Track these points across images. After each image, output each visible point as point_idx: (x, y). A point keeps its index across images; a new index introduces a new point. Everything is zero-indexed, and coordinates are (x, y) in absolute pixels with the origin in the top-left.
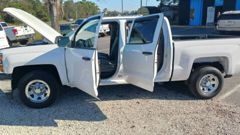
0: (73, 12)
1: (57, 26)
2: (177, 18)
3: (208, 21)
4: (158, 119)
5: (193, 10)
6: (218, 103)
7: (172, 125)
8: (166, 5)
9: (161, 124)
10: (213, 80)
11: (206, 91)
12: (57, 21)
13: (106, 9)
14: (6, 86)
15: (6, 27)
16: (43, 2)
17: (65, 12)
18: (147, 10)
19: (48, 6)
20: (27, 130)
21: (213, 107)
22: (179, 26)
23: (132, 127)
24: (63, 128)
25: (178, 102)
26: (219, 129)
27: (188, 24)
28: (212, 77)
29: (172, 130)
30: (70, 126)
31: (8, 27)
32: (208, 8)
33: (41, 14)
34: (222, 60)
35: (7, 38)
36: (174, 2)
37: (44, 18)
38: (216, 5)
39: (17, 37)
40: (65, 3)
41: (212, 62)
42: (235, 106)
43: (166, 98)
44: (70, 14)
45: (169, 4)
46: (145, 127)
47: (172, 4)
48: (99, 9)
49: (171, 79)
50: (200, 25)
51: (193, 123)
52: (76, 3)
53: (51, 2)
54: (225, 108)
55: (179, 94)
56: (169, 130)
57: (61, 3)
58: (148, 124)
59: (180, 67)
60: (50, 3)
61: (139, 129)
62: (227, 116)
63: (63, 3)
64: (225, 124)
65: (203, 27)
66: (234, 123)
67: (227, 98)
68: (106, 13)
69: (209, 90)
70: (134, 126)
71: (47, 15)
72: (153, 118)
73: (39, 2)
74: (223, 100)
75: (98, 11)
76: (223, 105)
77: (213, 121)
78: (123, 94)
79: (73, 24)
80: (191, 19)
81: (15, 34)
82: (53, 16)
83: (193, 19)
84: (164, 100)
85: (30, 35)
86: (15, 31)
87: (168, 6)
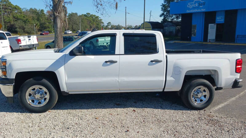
0: (77, 24)
1: (60, 38)
2: (180, 34)
3: (209, 38)
4: (152, 126)
5: (195, 26)
6: (210, 113)
7: (164, 131)
8: (170, 20)
9: (153, 129)
10: (204, 91)
11: (198, 102)
12: (60, 32)
13: (110, 23)
14: (8, 90)
15: (10, 37)
16: (48, 14)
17: (69, 24)
18: (150, 25)
19: (52, 18)
20: (27, 131)
21: (205, 117)
22: (181, 42)
23: (126, 132)
24: (61, 130)
25: (172, 111)
26: (207, 136)
27: (190, 40)
28: (203, 88)
29: (163, 135)
30: (68, 129)
31: (12, 36)
32: (210, 25)
33: (45, 25)
34: (213, 73)
35: (11, 47)
36: (177, 18)
37: (48, 29)
38: (216, 23)
39: (21, 46)
40: (69, 15)
41: (204, 75)
42: (226, 117)
43: (162, 108)
44: (74, 26)
45: (172, 19)
46: (138, 132)
47: (175, 19)
48: (103, 23)
49: (164, 89)
50: (201, 42)
51: (184, 130)
52: (80, 16)
53: (56, 14)
54: (216, 118)
55: (173, 105)
56: (161, 135)
57: (65, 15)
58: (142, 130)
59: (172, 79)
60: (54, 15)
61: (133, 133)
62: (217, 125)
63: (68, 15)
64: (214, 132)
65: (205, 43)
66: (223, 132)
67: (219, 109)
68: (110, 27)
69: (201, 101)
70: (128, 131)
71: (50, 26)
72: (147, 124)
73: (43, 13)
74: (216, 111)
75: (102, 24)
76: (215, 115)
77: (203, 129)
78: (120, 103)
79: (76, 36)
80: (193, 35)
81: (18, 43)
82: (57, 28)
83: (194, 35)
84: (159, 110)
85: (33, 45)
86: (19, 41)
87: (171, 22)
